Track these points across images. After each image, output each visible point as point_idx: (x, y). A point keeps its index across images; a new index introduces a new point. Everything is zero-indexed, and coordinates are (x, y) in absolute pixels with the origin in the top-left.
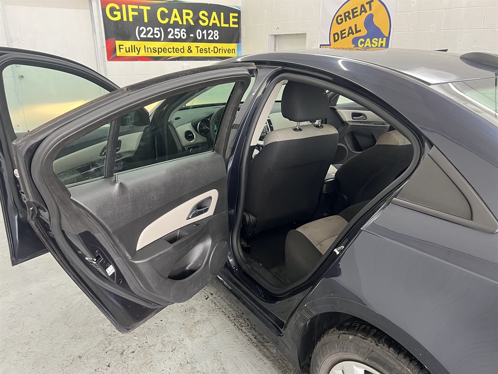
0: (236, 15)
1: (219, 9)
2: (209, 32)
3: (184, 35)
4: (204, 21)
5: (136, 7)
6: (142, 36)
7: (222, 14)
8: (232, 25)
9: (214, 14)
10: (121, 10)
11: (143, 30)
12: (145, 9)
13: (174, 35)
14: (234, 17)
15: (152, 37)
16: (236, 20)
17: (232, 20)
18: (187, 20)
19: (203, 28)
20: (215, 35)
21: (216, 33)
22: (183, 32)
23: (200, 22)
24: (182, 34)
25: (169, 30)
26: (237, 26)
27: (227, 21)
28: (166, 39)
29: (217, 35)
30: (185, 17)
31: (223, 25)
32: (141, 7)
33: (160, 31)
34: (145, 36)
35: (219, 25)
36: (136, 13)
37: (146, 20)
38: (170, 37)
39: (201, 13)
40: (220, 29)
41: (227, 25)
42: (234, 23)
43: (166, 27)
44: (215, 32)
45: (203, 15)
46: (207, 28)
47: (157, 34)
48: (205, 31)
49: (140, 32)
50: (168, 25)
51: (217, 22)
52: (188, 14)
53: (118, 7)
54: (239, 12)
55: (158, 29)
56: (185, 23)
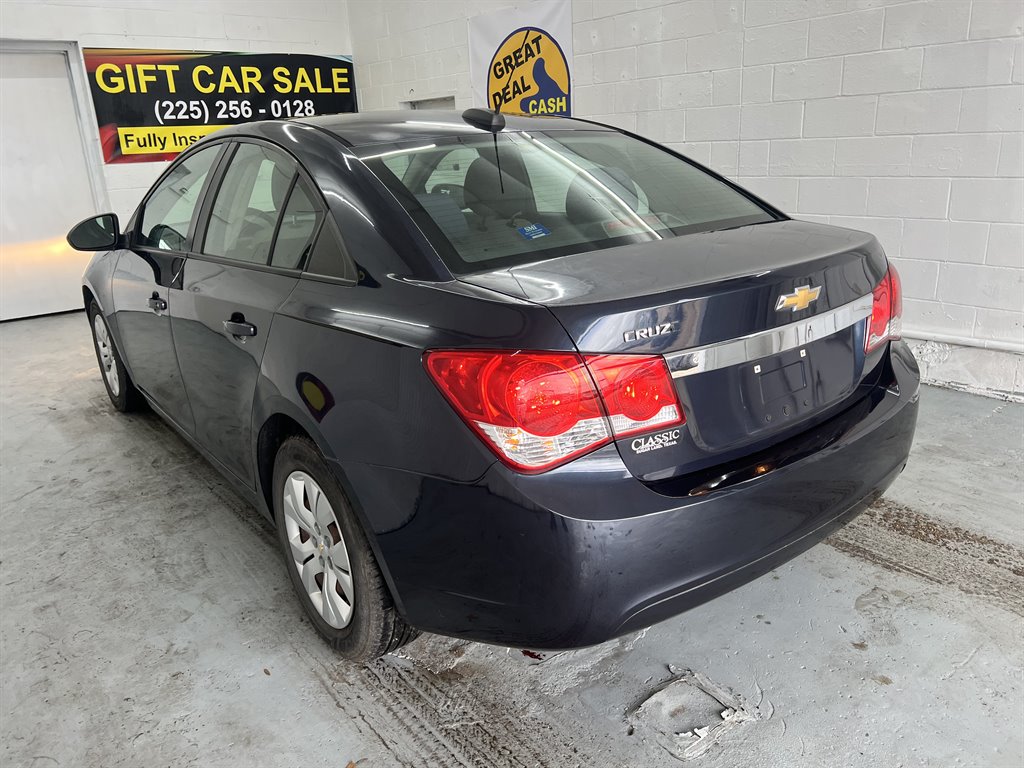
0: (345, 71)
1: (310, 62)
2: (295, 104)
3: (247, 112)
4: (284, 85)
5: (153, 67)
6: (167, 116)
7: (317, 71)
8: (338, 90)
9: (302, 72)
10: (123, 74)
11: (168, 106)
12: (169, 69)
13: (227, 112)
14: (340, 75)
15: (187, 117)
16: (345, 80)
17: (336, 80)
18: (250, 84)
19: (282, 98)
20: (308, 108)
21: (309, 104)
22: (246, 105)
23: (277, 86)
24: (243, 109)
25: (217, 104)
26: (347, 90)
27: (327, 82)
28: (214, 121)
29: (311, 107)
30: (246, 80)
31: (321, 90)
32: (160, 67)
33: (201, 106)
34: (174, 117)
35: (312, 90)
36: (153, 78)
37: (172, 89)
38: (220, 115)
39: (276, 71)
40: (316, 97)
41: (329, 90)
42: (341, 85)
43: (211, 99)
44: (306, 102)
45: (281, 74)
46: (291, 96)
47: (196, 113)
48: (288, 101)
49: (163, 111)
50: (215, 96)
51: (308, 84)
52: (251, 75)
53: (117, 70)
54: (349, 66)
55: (197, 103)
56: (247, 90)
